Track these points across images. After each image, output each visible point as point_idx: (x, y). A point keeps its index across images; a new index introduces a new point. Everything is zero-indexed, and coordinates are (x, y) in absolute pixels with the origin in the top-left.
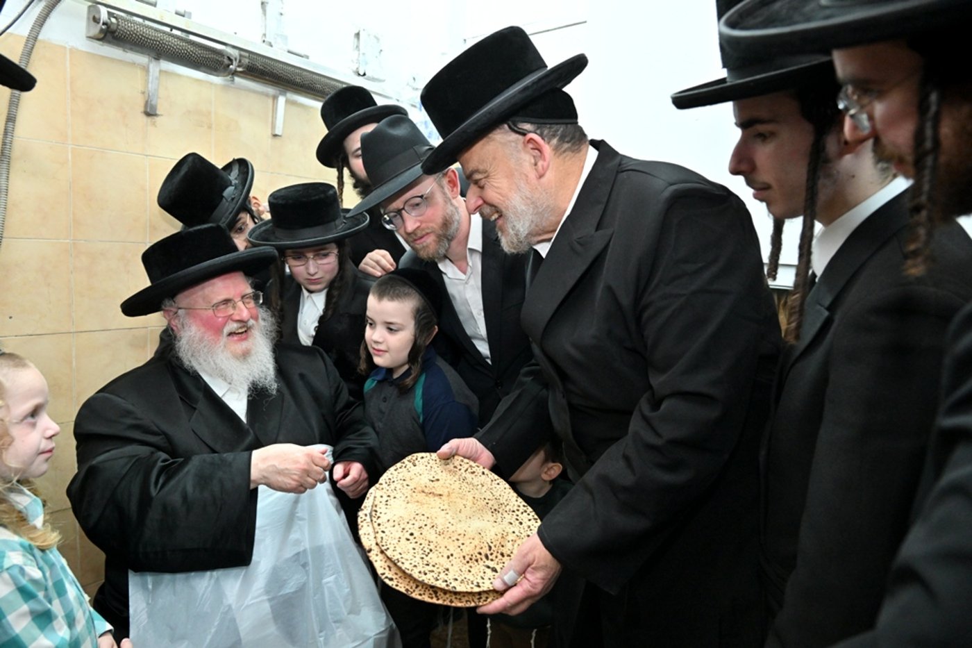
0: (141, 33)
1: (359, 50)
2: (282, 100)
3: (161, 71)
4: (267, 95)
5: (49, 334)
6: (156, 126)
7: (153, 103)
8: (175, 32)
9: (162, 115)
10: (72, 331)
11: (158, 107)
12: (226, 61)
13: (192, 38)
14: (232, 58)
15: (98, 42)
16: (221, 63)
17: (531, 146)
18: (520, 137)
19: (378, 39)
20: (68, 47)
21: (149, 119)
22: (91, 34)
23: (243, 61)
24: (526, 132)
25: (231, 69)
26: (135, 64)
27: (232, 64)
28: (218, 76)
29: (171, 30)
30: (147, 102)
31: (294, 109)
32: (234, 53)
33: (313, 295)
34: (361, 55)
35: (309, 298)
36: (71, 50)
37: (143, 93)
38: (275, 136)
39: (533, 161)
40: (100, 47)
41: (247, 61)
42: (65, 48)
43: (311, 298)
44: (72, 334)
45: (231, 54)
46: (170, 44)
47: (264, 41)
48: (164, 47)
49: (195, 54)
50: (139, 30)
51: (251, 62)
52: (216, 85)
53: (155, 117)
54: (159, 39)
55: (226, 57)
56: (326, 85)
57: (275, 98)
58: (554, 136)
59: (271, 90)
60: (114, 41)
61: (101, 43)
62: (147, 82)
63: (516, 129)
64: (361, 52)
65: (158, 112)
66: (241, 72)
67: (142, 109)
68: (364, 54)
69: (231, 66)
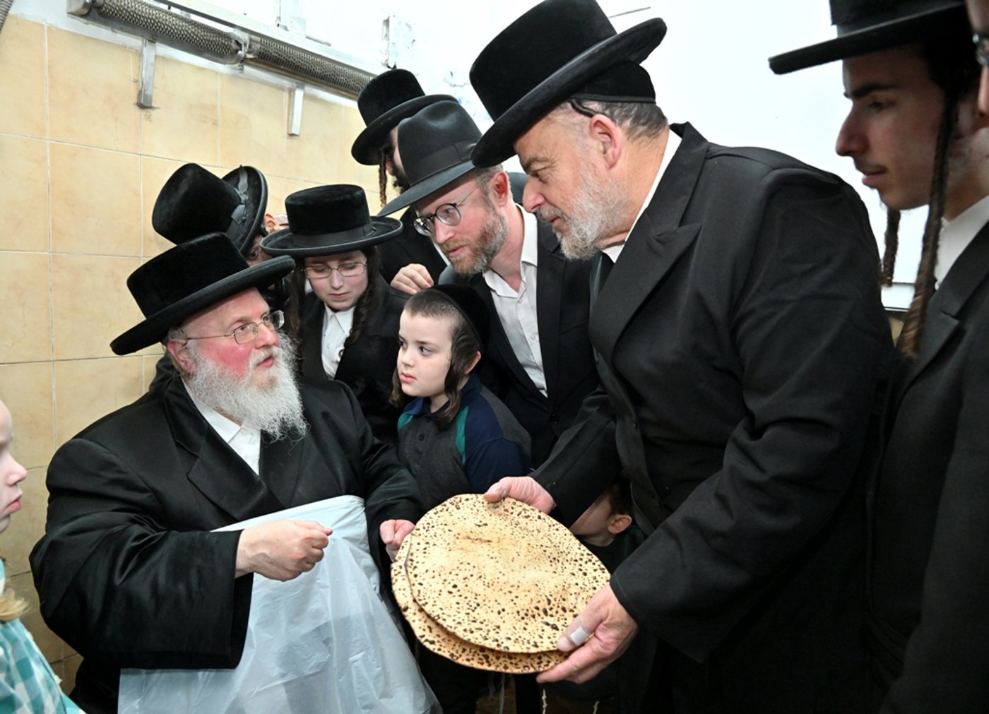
0: (133, 9)
1: (388, 40)
2: (299, 94)
3: (156, 56)
4: (282, 89)
5: (24, 362)
6: (151, 121)
7: (148, 93)
8: (174, 10)
9: (158, 108)
10: (52, 359)
11: (154, 98)
12: (234, 46)
13: (194, 17)
14: (240, 42)
15: (81, 19)
16: (228, 48)
17: (598, 130)
18: (586, 119)
19: (410, 27)
20: (45, 25)
21: (143, 112)
22: (73, 9)
23: (253, 47)
24: (592, 113)
25: (240, 56)
26: (126, 47)
27: (241, 50)
28: (224, 64)
29: (169, 8)
30: (140, 92)
31: (313, 105)
32: (244, 37)
33: (338, 315)
34: (391, 44)
35: (334, 318)
36: (49, 28)
37: (136, 81)
38: (292, 135)
39: (601, 148)
40: (85, 26)
41: (259, 46)
42: (43, 26)
43: (336, 317)
44: (51, 363)
45: (239, 38)
46: (167, 23)
47: (278, 25)
48: (160, 27)
49: (197, 36)
50: (130, 5)
51: (263, 47)
52: (221, 74)
53: (151, 111)
54: (154, 18)
55: (233, 41)
56: (350, 77)
57: (291, 92)
58: (627, 117)
59: (286, 82)
60: (101, 18)
61: (86, 21)
62: (140, 69)
63: (580, 108)
64: (391, 41)
65: (153, 105)
66: (251, 59)
67: (135, 100)
68: (394, 44)
69: (240, 52)
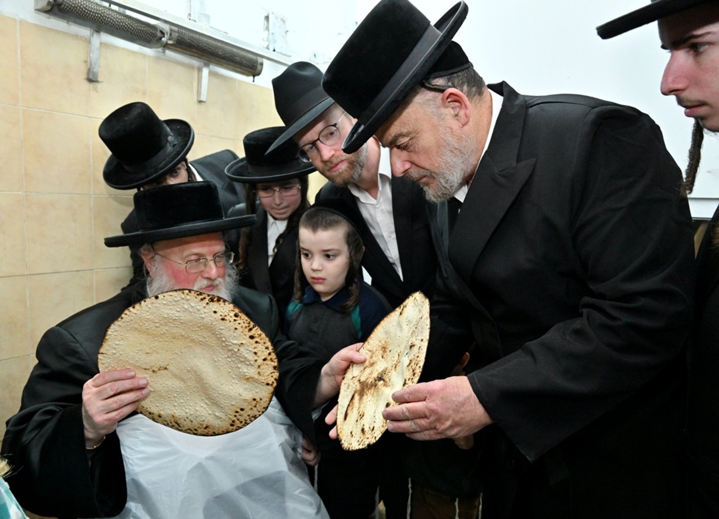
0: (85, 6)
1: (269, 30)
2: (205, 71)
3: (101, 43)
4: (191, 67)
5: (5, 277)
6: (97, 92)
7: (95, 70)
8: (113, 7)
9: (102, 82)
10: (26, 274)
11: (99, 75)
12: (159, 34)
13: (128, 13)
14: (163, 31)
15: (45, 14)
16: (154, 36)
17: (449, 100)
18: (438, 94)
19: (284, 21)
20: (18, 19)
21: (92, 85)
22: (39, 7)
23: (173, 35)
24: (445, 88)
25: (163, 42)
26: (77, 36)
27: (164, 37)
28: (151, 47)
29: (110, 6)
30: (89, 70)
31: (215, 81)
32: (166, 28)
34: (270, 35)
35: (274, 225)
36: (20, 21)
37: (86, 62)
38: (200, 102)
39: (452, 113)
40: (47, 20)
41: (177, 34)
42: (15, 20)
43: (276, 224)
44: (25, 277)
45: (162, 28)
46: (110, 17)
47: (190, 19)
48: (105, 20)
49: (132, 26)
50: (82, 3)
51: (180, 35)
52: (149, 57)
53: (97, 84)
54: (100, 13)
55: (159, 31)
56: (244, 57)
57: (200, 70)
59: (195, 62)
60: (61, 14)
61: (48, 16)
62: (89, 52)
64: (271, 31)
65: (99, 79)
66: (171, 45)
67: (85, 76)
68: (273, 34)
69: (163, 39)
